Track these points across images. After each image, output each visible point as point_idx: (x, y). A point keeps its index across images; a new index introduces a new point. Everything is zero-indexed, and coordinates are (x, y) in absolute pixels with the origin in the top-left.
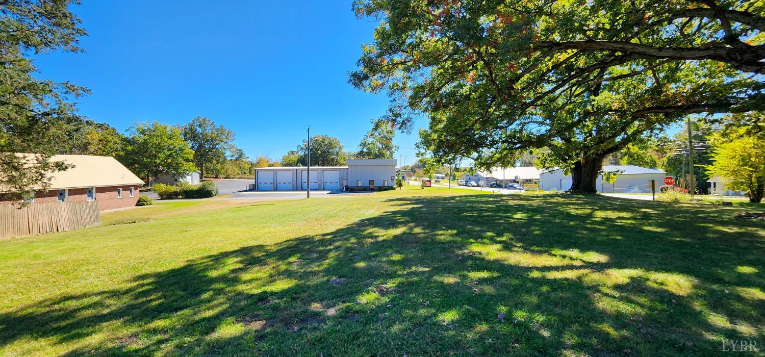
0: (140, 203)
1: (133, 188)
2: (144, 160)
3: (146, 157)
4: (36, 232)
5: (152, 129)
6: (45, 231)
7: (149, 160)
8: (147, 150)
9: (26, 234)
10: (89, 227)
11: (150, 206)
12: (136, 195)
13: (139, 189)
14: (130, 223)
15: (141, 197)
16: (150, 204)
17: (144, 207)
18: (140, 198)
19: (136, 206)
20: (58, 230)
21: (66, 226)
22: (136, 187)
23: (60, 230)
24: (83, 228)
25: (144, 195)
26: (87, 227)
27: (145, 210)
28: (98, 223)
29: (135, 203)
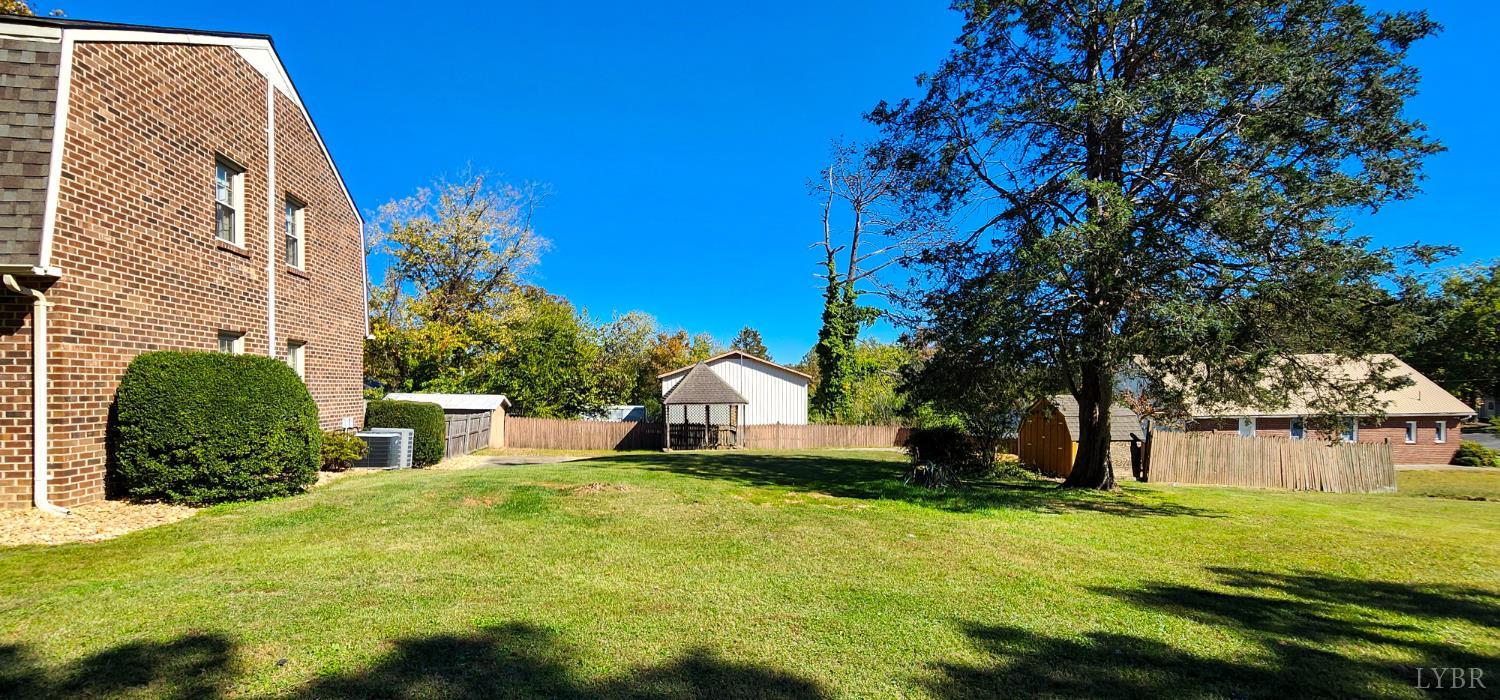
0: (1460, 458)
1: (1443, 423)
2: (1463, 356)
3: (1469, 351)
4: (1291, 485)
5: (1488, 279)
6: (1303, 486)
7: (1481, 357)
8: (1475, 332)
9: (1278, 486)
10: (1375, 492)
11: (1491, 469)
12: (1452, 439)
13: (1459, 426)
14: (1469, 499)
15: (1466, 445)
16: (1492, 464)
17: (1473, 468)
18: (1462, 446)
19: (1453, 462)
20: (1322, 489)
21: (1335, 485)
22: (1452, 420)
23: (1325, 490)
24: (1363, 492)
25: (1472, 441)
26: (1371, 492)
27: (1475, 475)
28: (1392, 488)
29: (1449, 457)
